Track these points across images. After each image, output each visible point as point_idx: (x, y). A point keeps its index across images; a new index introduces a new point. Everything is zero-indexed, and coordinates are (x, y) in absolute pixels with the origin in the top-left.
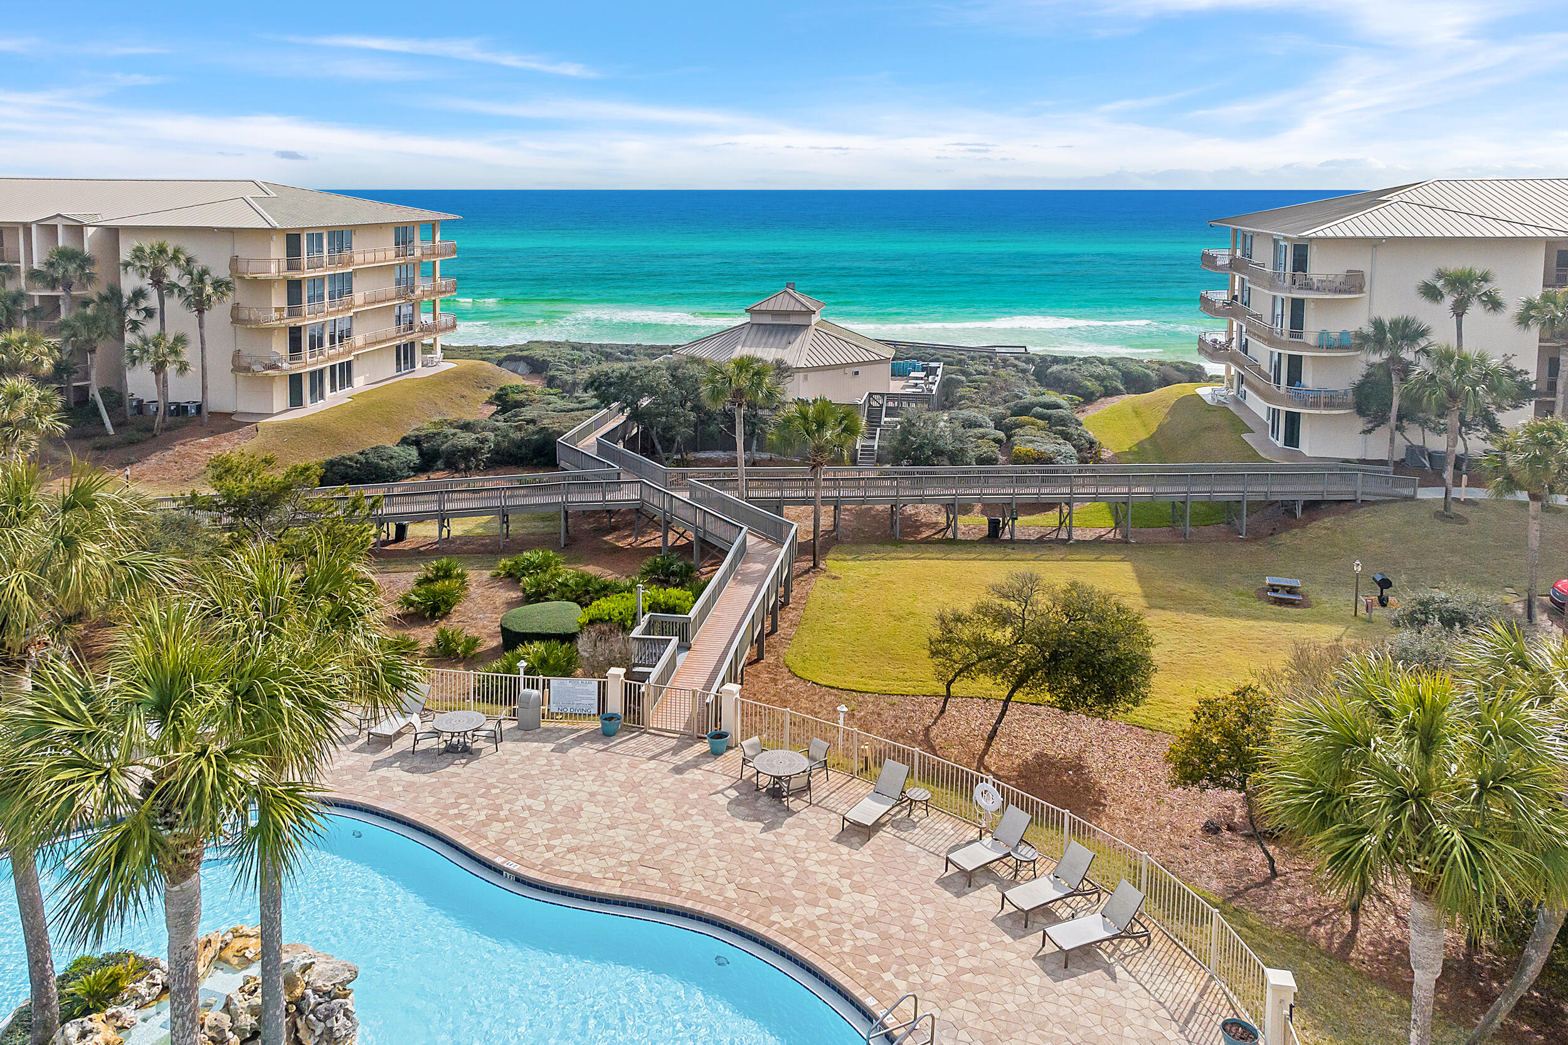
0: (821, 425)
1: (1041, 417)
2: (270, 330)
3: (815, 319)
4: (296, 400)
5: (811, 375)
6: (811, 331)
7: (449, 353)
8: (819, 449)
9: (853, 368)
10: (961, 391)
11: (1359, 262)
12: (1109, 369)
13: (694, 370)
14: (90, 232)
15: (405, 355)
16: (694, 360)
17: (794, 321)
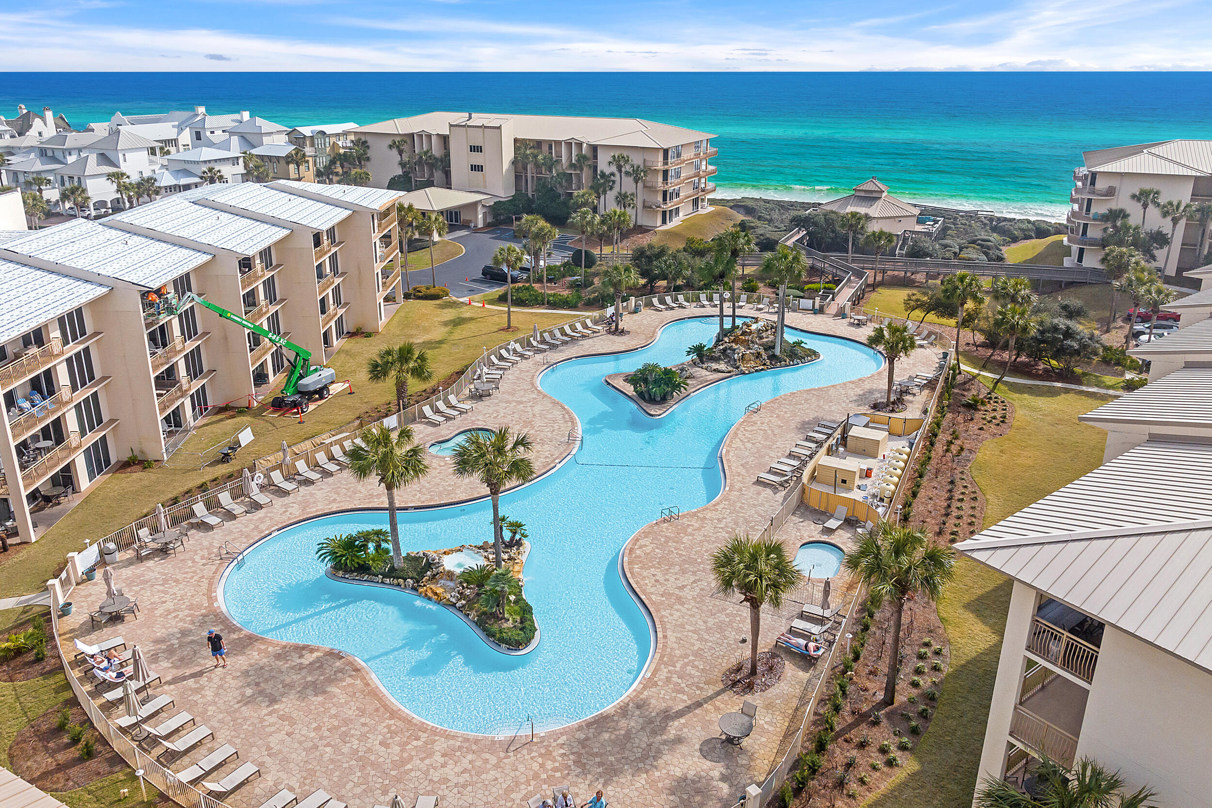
0: (880, 238)
1: (978, 245)
2: (658, 191)
3: (884, 195)
4: (664, 222)
5: (880, 221)
6: (882, 200)
7: (712, 202)
8: (879, 247)
9: (898, 218)
10: (949, 232)
11: (1114, 183)
12: (1030, 226)
13: (833, 216)
14: (585, 145)
15: (695, 202)
16: (832, 212)
17: (874, 195)
